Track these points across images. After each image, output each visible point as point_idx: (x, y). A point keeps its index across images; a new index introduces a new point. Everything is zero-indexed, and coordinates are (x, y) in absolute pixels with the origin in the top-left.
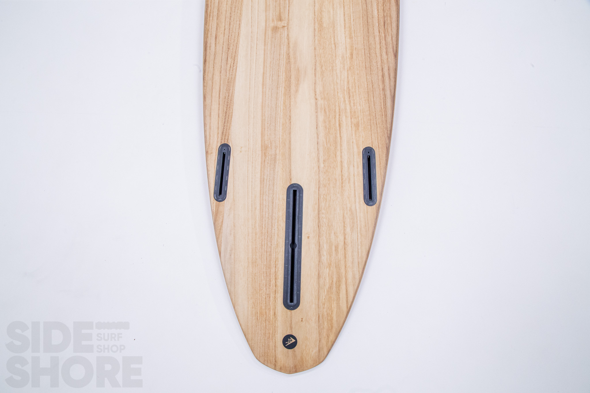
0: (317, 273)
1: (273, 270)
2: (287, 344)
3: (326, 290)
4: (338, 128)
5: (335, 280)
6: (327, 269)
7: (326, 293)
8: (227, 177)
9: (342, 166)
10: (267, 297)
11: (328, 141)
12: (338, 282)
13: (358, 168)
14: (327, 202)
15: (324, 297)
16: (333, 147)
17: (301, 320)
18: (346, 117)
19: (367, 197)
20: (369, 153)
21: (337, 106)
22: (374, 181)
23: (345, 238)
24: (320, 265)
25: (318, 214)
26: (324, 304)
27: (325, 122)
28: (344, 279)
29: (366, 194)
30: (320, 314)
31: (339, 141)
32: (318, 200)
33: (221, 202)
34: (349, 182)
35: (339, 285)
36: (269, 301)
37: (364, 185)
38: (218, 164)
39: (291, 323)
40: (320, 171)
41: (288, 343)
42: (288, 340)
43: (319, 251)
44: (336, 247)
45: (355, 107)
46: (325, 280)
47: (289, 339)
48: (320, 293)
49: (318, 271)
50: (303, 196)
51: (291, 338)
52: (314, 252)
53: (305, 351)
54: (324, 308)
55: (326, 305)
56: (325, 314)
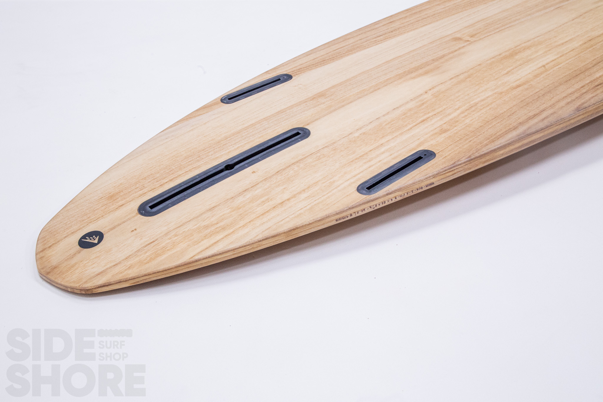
0: (212, 206)
1: (180, 172)
2: (87, 239)
3: (198, 225)
4: (418, 122)
5: (221, 224)
6: (230, 209)
7: (193, 228)
8: (255, 93)
9: (378, 147)
10: (140, 188)
11: (392, 123)
12: (220, 228)
13: (393, 159)
14: (317, 162)
15: (186, 230)
16: (391, 130)
17: (133, 229)
18: (441, 119)
19: (366, 184)
20: (425, 155)
21: (441, 108)
22: (396, 177)
23: (288, 200)
24: (228, 201)
25: (292, 164)
26: (176, 235)
27: (410, 110)
28: (232, 230)
29: (370, 182)
30: (157, 241)
31: (405, 130)
32: (311, 153)
33: (222, 103)
34: (365, 163)
35: (218, 232)
36: (136, 192)
37: (380, 174)
38: (263, 82)
39: (121, 224)
40: (348, 137)
41: (89, 239)
42: (92, 237)
43: (246, 190)
44: (268, 199)
45: (463, 119)
46: (213, 216)
47: (94, 236)
48: (189, 222)
49: (218, 204)
50: (300, 141)
51: (98, 236)
52: (241, 187)
53: (88, 260)
54: (170, 238)
55: (176, 238)
56: (163, 244)
